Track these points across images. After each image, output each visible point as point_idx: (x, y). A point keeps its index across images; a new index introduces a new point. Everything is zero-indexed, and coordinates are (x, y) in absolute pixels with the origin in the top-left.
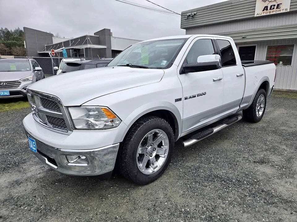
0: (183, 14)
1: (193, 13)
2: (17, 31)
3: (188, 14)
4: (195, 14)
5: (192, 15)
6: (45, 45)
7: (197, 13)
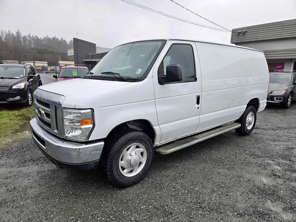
0: (233, 31)
1: (244, 31)
2: (46, 38)
3: (239, 31)
4: (246, 31)
5: (242, 32)
6: (90, 54)
7: (248, 31)
